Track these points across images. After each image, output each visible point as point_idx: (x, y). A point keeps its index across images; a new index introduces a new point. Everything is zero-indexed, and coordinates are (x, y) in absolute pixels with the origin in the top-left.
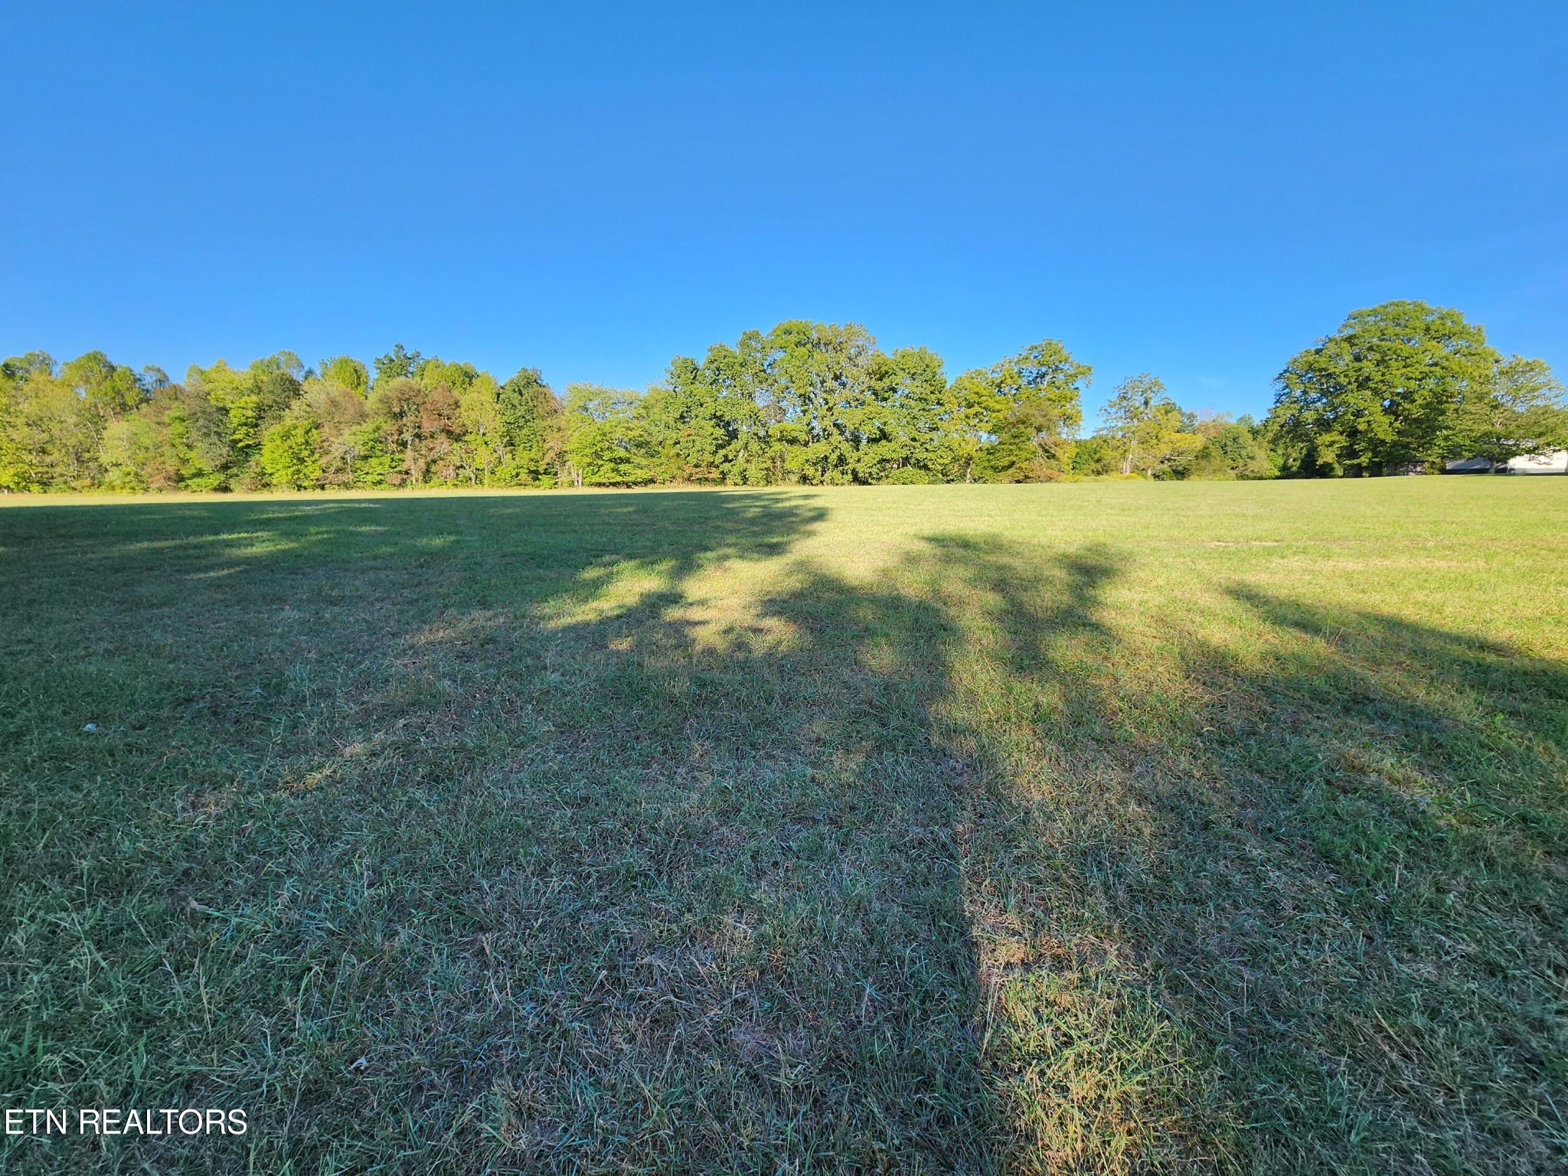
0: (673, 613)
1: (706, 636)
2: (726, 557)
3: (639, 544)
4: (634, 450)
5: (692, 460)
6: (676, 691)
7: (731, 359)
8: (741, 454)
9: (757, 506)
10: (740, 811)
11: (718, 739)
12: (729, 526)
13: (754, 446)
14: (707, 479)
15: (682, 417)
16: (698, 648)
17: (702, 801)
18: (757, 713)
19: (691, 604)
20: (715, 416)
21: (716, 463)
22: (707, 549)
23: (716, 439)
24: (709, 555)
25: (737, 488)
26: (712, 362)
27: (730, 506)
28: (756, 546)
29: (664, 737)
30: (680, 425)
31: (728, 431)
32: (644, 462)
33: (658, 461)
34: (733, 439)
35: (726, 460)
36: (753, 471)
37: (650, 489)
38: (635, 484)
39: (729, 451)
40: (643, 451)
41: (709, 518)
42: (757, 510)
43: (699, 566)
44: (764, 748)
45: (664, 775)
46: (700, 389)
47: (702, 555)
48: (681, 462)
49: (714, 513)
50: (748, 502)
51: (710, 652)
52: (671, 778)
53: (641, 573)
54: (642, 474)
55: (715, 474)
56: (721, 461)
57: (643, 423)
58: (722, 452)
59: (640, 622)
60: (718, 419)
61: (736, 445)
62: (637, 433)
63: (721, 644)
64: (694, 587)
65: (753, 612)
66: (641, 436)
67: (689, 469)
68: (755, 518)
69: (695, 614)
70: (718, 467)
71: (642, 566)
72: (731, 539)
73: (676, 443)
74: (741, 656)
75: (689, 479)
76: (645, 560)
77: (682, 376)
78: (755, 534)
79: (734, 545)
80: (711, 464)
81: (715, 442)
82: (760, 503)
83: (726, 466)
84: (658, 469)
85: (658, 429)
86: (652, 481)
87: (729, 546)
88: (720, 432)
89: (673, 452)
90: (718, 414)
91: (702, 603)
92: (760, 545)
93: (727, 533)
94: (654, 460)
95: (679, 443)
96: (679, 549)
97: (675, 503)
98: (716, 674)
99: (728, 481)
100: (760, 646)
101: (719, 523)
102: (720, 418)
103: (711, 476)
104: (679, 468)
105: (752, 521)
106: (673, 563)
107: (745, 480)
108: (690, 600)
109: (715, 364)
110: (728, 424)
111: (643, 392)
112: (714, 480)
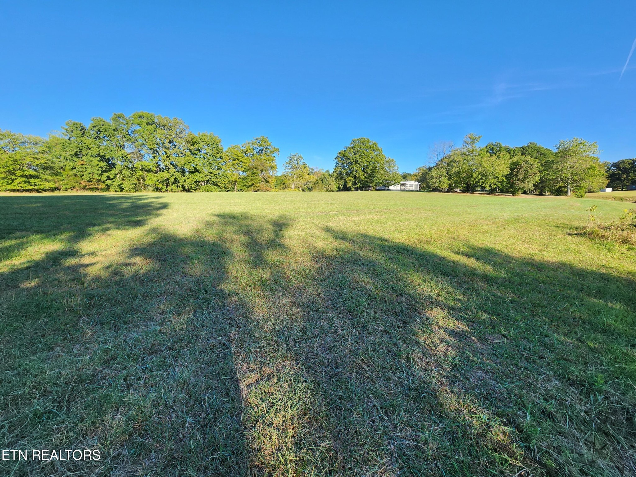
0: (72, 261)
1: (93, 271)
2: (108, 229)
3: (45, 225)
4: (41, 171)
5: (86, 177)
6: (73, 304)
7: (107, 127)
8: (118, 176)
9: (128, 202)
10: (117, 358)
11: (102, 324)
12: (111, 212)
13: (126, 172)
14: (97, 188)
15: (76, 154)
16: (89, 278)
17: (91, 360)
18: (127, 306)
19: (84, 255)
20: (99, 155)
21: (103, 180)
22: (94, 225)
23: (101, 167)
24: (96, 228)
25: (117, 193)
26: (95, 127)
27: (111, 202)
28: (127, 222)
29: (64, 331)
30: (75, 159)
31: (109, 164)
32: (50, 178)
33: (61, 178)
34: (112, 168)
35: (109, 178)
36: (126, 184)
37: (56, 194)
38: (45, 190)
39: (111, 173)
40: (49, 172)
41: (98, 209)
42: (128, 204)
43: (90, 235)
44: (132, 323)
45: (64, 352)
46: (88, 141)
47: (92, 229)
48: (78, 179)
49: (100, 206)
50: (123, 200)
51: (98, 279)
52: (69, 352)
53: (46, 241)
54: (48, 185)
55: (102, 186)
56: (105, 179)
57: (47, 156)
58: (105, 175)
59: (45, 269)
60: (102, 158)
61: (113, 171)
62: (43, 161)
63: (104, 274)
64: (85, 246)
65: (126, 255)
66: (46, 163)
67: (84, 183)
68: (127, 208)
69: (87, 260)
70: (104, 182)
71: (47, 237)
72: (112, 219)
73: (73, 169)
74: (117, 278)
75: (85, 188)
76: (50, 233)
77: (75, 132)
78: (126, 216)
79: (113, 222)
80: (99, 181)
81: (100, 169)
82: (130, 201)
83: (109, 182)
84: (61, 182)
85: (58, 160)
86: (58, 189)
87: (110, 223)
88: (103, 164)
89: (72, 173)
90: (101, 154)
91: (92, 254)
92: (130, 222)
93: (108, 217)
94: (58, 177)
95: (75, 168)
96: (75, 226)
97: (73, 201)
98: (101, 291)
99: (111, 190)
100: (128, 272)
101: (104, 211)
102: (103, 157)
103: (100, 187)
104: (77, 182)
105: (125, 210)
106: (71, 234)
107: (122, 190)
108: (83, 253)
109: (97, 128)
110: (109, 160)
111: (46, 139)
112: (101, 189)
